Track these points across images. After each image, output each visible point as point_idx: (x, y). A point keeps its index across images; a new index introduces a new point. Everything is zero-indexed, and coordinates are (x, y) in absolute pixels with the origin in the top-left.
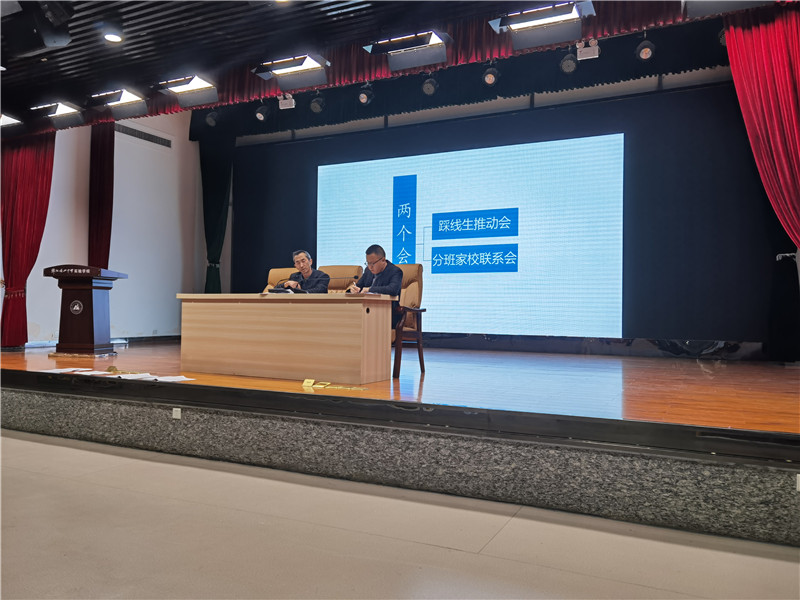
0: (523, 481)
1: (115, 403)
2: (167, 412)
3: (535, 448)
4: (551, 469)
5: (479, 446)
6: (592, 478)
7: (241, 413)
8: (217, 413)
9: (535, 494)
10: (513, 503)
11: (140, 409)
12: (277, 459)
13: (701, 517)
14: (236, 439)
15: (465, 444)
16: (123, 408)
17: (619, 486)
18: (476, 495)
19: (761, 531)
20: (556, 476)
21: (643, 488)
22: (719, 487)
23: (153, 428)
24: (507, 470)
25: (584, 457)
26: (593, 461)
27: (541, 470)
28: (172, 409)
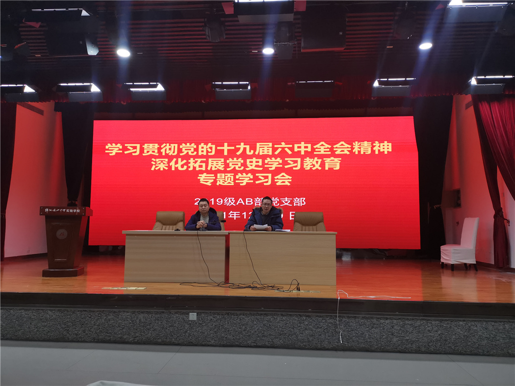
0: (446, 340)
2: (184, 316)
3: (452, 322)
4: (461, 332)
5: (418, 323)
6: (484, 335)
9: (453, 347)
10: (440, 353)
11: (158, 316)
14: (245, 330)
15: (410, 322)
17: (498, 338)
18: (418, 351)
20: (464, 336)
21: (510, 338)
23: (171, 329)
24: (436, 335)
25: (479, 325)
26: (484, 326)
27: (456, 334)
28: (188, 314)
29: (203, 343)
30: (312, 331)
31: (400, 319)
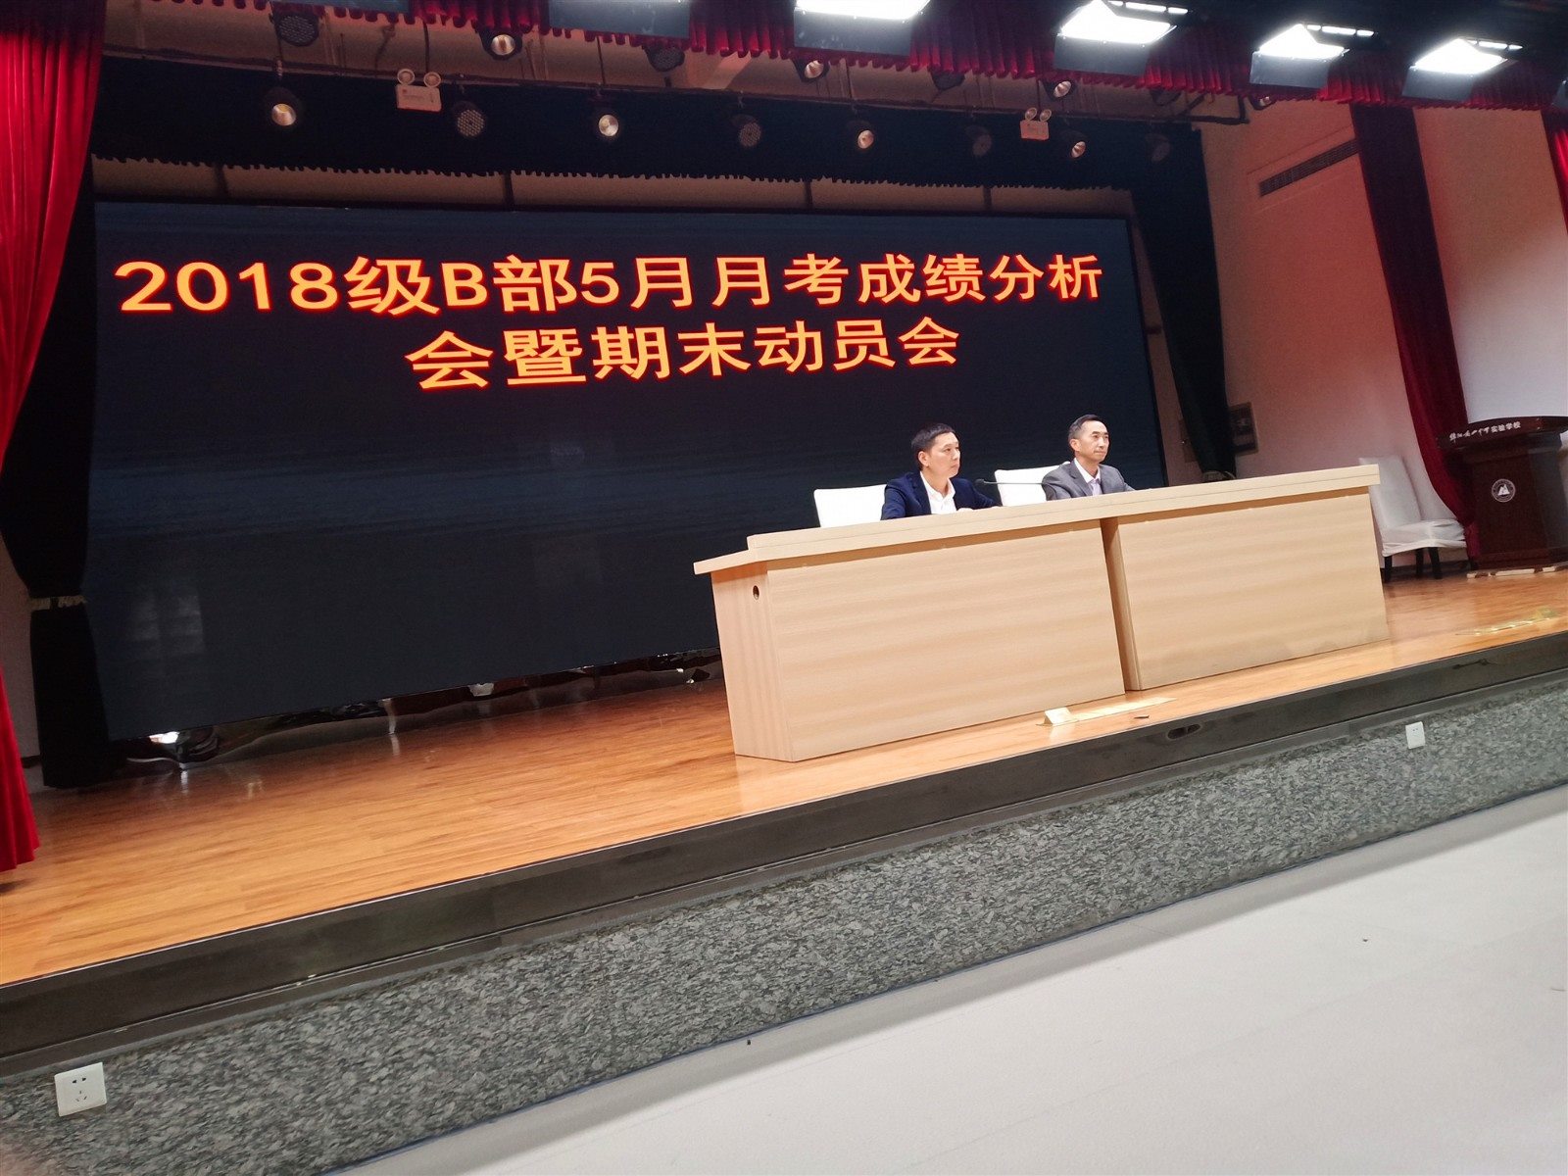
29: (1453, 811)
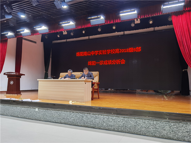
0: (126, 126)
1: (21, 107)
2: (34, 109)
3: (129, 118)
4: (133, 123)
5: (114, 118)
6: (143, 126)
7: (53, 109)
8: (47, 109)
9: (129, 130)
10: (123, 132)
11: (27, 109)
12: (62, 121)
13: (171, 136)
14: (52, 116)
15: (111, 117)
16: (23, 108)
17: (150, 128)
18: (114, 130)
19: (186, 139)
20: (134, 125)
21: (156, 128)
22: (175, 128)
23: (31, 114)
24: (122, 124)
25: (141, 120)
26: (143, 121)
27: (130, 124)
28: (35, 109)
29: (40, 120)
30: (74, 118)
31: (107, 115)
